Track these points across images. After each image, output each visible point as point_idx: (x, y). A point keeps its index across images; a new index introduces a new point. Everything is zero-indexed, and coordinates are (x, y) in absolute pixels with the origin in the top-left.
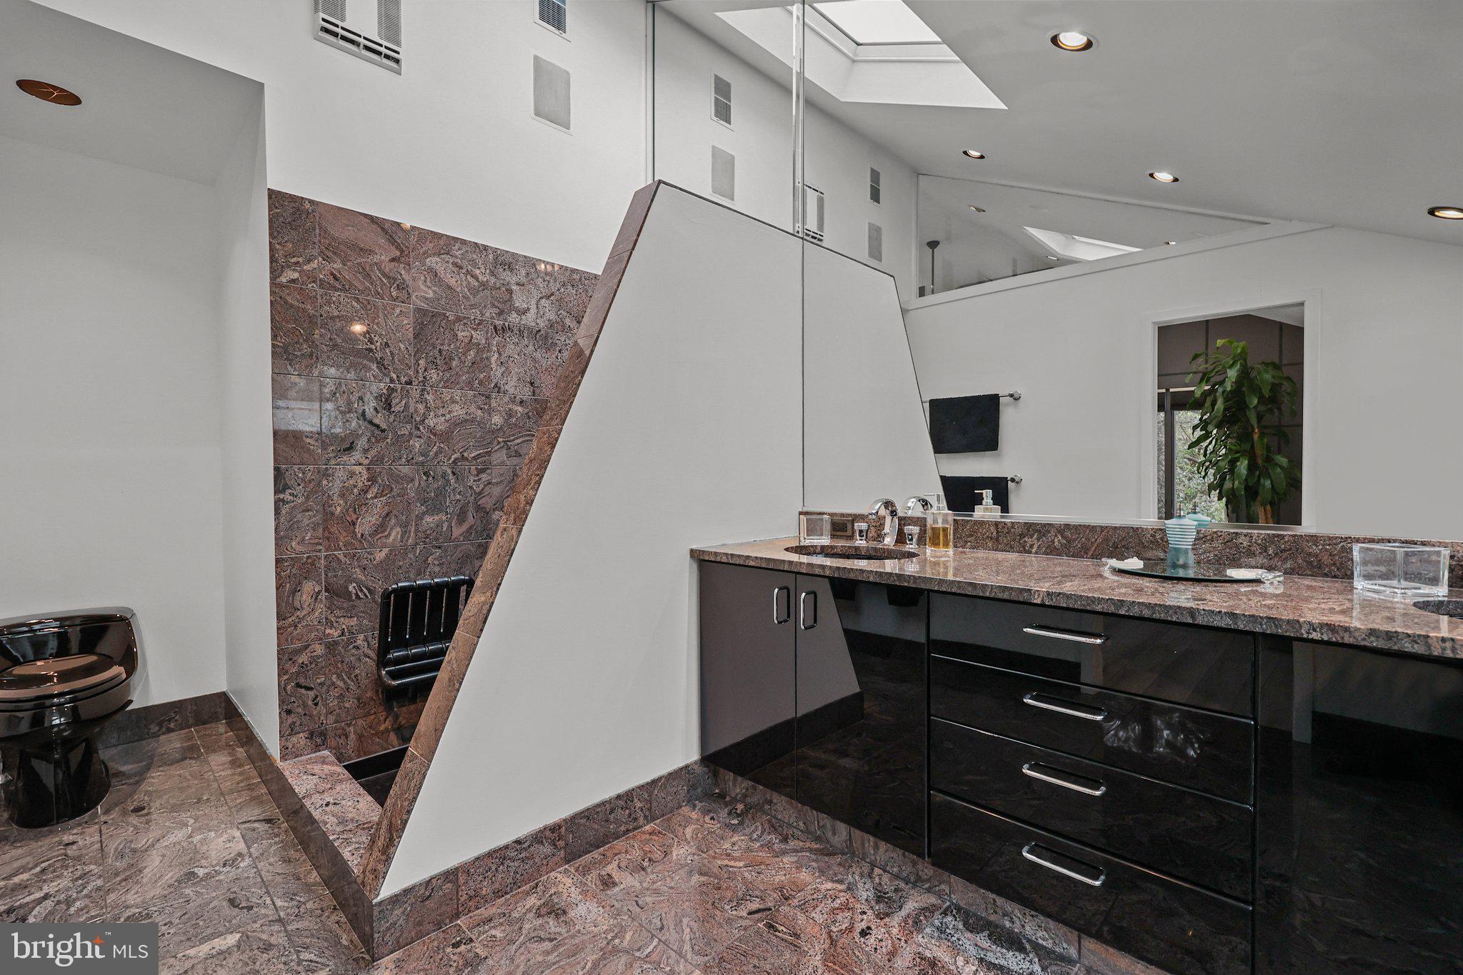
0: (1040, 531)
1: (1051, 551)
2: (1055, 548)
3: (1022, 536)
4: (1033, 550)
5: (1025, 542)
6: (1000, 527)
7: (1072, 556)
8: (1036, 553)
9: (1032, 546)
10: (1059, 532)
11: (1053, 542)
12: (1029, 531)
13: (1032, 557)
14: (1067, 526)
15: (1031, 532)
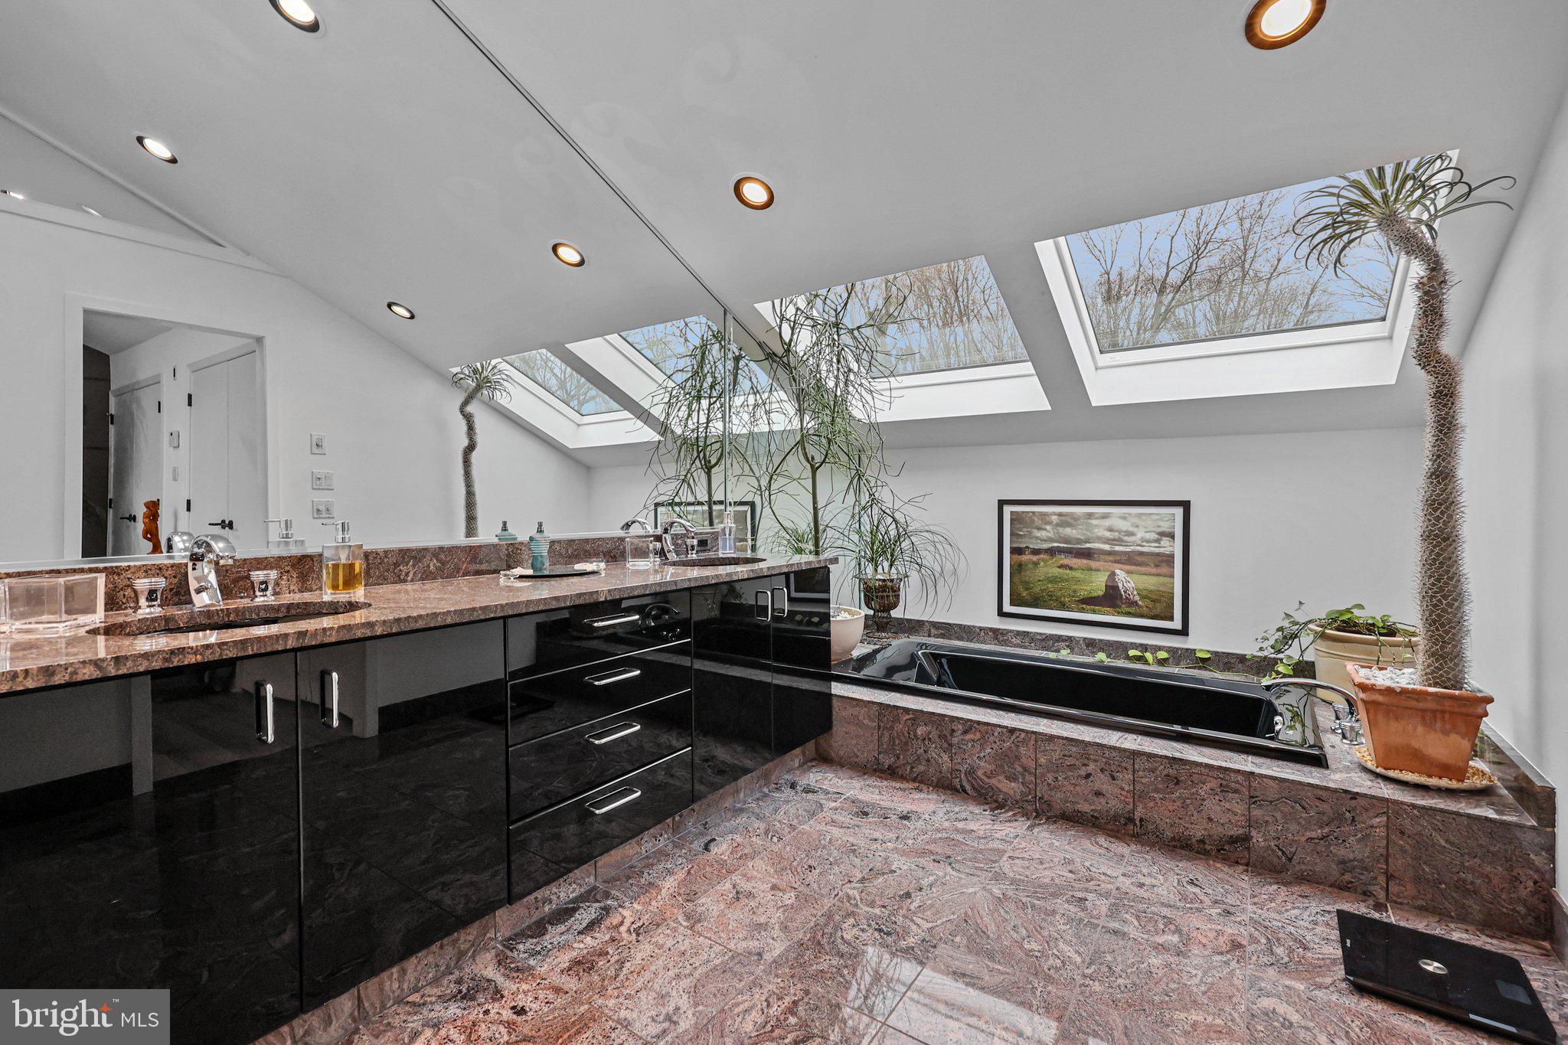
0: (415, 558)
1: (427, 576)
2: (431, 572)
3: (396, 565)
4: (409, 579)
5: (400, 570)
6: (371, 558)
7: (447, 578)
8: (412, 581)
9: (407, 574)
10: (434, 556)
11: (428, 566)
12: (404, 558)
13: (409, 587)
14: (441, 548)
15: (407, 559)
